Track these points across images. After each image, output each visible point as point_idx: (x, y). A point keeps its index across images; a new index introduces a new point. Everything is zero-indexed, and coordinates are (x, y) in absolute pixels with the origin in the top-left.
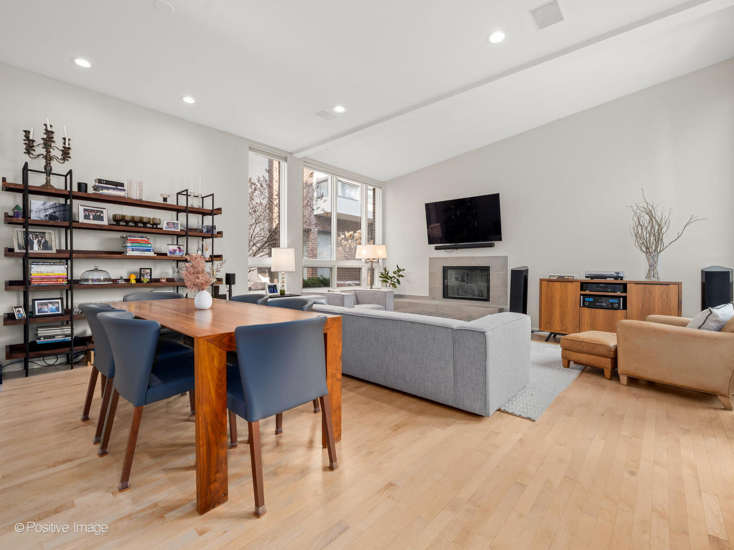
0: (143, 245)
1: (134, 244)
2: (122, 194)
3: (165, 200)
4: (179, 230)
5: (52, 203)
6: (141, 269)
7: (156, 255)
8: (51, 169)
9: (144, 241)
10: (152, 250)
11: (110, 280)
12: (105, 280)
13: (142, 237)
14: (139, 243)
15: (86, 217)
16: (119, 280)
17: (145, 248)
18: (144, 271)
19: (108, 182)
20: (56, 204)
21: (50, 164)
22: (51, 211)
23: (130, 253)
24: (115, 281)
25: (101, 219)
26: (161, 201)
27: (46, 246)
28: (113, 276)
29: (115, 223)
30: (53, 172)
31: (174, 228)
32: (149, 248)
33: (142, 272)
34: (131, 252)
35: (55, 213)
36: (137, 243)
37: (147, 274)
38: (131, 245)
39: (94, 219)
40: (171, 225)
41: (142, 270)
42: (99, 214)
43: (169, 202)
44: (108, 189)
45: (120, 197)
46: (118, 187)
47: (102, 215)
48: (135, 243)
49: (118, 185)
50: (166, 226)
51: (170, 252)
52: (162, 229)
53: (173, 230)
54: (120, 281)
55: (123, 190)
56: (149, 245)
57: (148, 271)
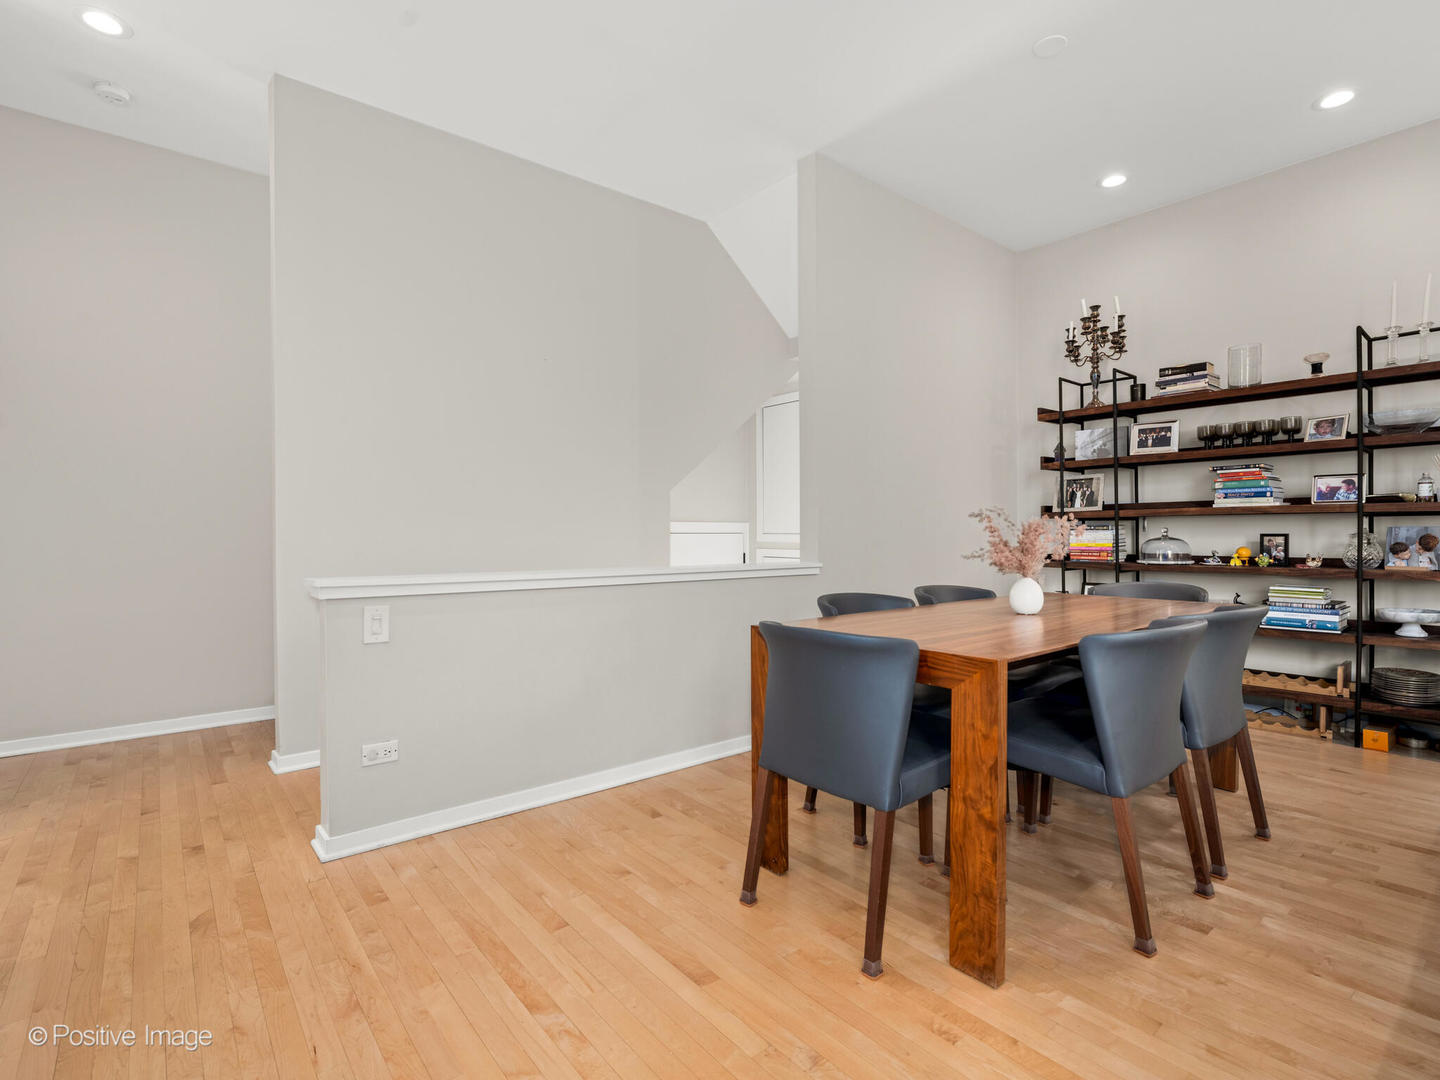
0: (1248, 484)
1: (1229, 484)
2: (1200, 385)
3: (1317, 368)
4: (1343, 437)
5: (1101, 430)
6: (1262, 536)
7: (1288, 504)
8: (1099, 376)
9: (1253, 473)
10: (1268, 494)
11: (1187, 557)
12: (1177, 556)
13: (1248, 467)
14: (1240, 480)
15: (1142, 444)
16: (1208, 557)
17: (1253, 490)
18: (1270, 540)
19: (1176, 370)
20: (1106, 430)
21: (1098, 367)
22: (1101, 442)
23: (1220, 503)
24: (1199, 559)
25: (1166, 441)
26: (1306, 374)
27: (1090, 500)
28: (1196, 550)
29: (1202, 444)
30: (1102, 379)
31: (1332, 432)
32: (1264, 490)
33: (1266, 543)
34: (1223, 500)
35: (1105, 445)
36: (1235, 480)
37: (1277, 546)
38: (1221, 487)
39: (1154, 445)
40: (1326, 427)
41: (1266, 539)
42: (1163, 433)
43: (1329, 370)
44: (1175, 382)
45: (1197, 393)
46: (1195, 374)
47: (1168, 434)
48: (1232, 481)
49: (1196, 369)
50: (1313, 432)
51: (1321, 495)
52: (1302, 440)
53: (1328, 437)
54: (1210, 560)
55: (1205, 376)
56: (1262, 483)
57: (1281, 540)
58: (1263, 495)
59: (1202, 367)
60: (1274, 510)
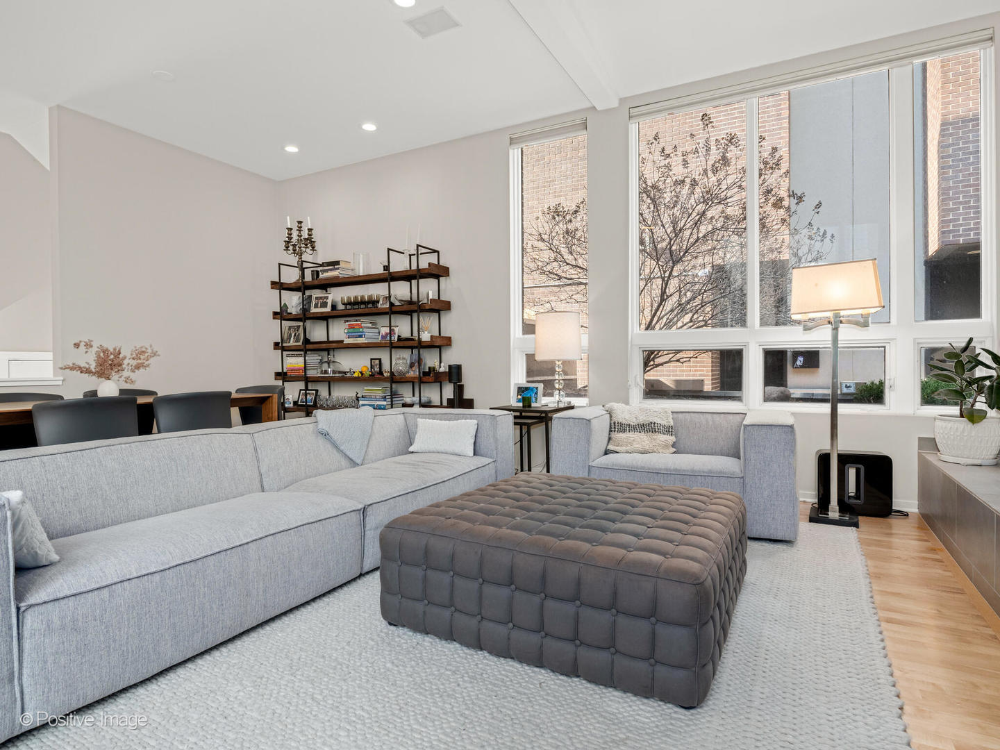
0: (357, 330)
1: (350, 330)
2: (338, 273)
3: (387, 267)
6: (371, 359)
9: (359, 325)
11: (340, 372)
13: (357, 321)
14: (354, 328)
15: (317, 305)
16: (354, 372)
17: (358, 334)
18: (374, 362)
19: (329, 264)
21: (301, 258)
23: (347, 341)
24: (345, 373)
25: (327, 305)
26: (382, 270)
27: (298, 339)
29: (344, 307)
31: (386, 303)
32: (361, 334)
33: (372, 364)
34: (348, 339)
36: (352, 328)
40: (385, 300)
42: (325, 300)
44: (329, 270)
47: (327, 301)
49: (336, 264)
50: (382, 302)
51: (383, 337)
52: (378, 307)
54: (356, 374)
55: (338, 269)
56: (361, 330)
57: (377, 362)
58: (360, 336)
59: (338, 263)
60: (364, 345)
